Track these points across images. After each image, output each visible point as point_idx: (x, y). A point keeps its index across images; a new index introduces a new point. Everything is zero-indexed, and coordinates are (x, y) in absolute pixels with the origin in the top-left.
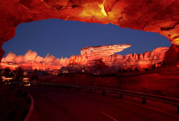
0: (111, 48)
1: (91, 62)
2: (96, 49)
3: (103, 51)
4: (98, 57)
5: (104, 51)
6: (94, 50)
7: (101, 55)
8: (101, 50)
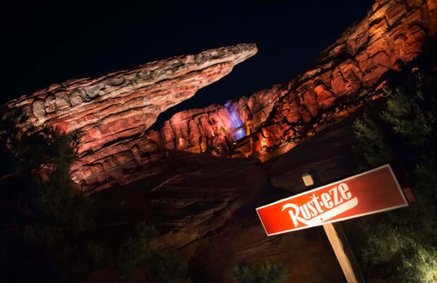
0: (196, 67)
1: (102, 154)
2: (116, 80)
3: (158, 87)
4: (131, 122)
5: (165, 85)
6: (109, 88)
7: (146, 110)
8: (146, 84)
